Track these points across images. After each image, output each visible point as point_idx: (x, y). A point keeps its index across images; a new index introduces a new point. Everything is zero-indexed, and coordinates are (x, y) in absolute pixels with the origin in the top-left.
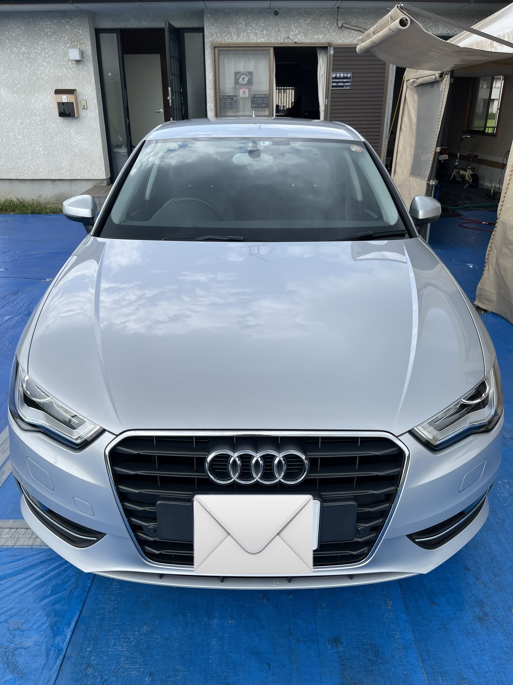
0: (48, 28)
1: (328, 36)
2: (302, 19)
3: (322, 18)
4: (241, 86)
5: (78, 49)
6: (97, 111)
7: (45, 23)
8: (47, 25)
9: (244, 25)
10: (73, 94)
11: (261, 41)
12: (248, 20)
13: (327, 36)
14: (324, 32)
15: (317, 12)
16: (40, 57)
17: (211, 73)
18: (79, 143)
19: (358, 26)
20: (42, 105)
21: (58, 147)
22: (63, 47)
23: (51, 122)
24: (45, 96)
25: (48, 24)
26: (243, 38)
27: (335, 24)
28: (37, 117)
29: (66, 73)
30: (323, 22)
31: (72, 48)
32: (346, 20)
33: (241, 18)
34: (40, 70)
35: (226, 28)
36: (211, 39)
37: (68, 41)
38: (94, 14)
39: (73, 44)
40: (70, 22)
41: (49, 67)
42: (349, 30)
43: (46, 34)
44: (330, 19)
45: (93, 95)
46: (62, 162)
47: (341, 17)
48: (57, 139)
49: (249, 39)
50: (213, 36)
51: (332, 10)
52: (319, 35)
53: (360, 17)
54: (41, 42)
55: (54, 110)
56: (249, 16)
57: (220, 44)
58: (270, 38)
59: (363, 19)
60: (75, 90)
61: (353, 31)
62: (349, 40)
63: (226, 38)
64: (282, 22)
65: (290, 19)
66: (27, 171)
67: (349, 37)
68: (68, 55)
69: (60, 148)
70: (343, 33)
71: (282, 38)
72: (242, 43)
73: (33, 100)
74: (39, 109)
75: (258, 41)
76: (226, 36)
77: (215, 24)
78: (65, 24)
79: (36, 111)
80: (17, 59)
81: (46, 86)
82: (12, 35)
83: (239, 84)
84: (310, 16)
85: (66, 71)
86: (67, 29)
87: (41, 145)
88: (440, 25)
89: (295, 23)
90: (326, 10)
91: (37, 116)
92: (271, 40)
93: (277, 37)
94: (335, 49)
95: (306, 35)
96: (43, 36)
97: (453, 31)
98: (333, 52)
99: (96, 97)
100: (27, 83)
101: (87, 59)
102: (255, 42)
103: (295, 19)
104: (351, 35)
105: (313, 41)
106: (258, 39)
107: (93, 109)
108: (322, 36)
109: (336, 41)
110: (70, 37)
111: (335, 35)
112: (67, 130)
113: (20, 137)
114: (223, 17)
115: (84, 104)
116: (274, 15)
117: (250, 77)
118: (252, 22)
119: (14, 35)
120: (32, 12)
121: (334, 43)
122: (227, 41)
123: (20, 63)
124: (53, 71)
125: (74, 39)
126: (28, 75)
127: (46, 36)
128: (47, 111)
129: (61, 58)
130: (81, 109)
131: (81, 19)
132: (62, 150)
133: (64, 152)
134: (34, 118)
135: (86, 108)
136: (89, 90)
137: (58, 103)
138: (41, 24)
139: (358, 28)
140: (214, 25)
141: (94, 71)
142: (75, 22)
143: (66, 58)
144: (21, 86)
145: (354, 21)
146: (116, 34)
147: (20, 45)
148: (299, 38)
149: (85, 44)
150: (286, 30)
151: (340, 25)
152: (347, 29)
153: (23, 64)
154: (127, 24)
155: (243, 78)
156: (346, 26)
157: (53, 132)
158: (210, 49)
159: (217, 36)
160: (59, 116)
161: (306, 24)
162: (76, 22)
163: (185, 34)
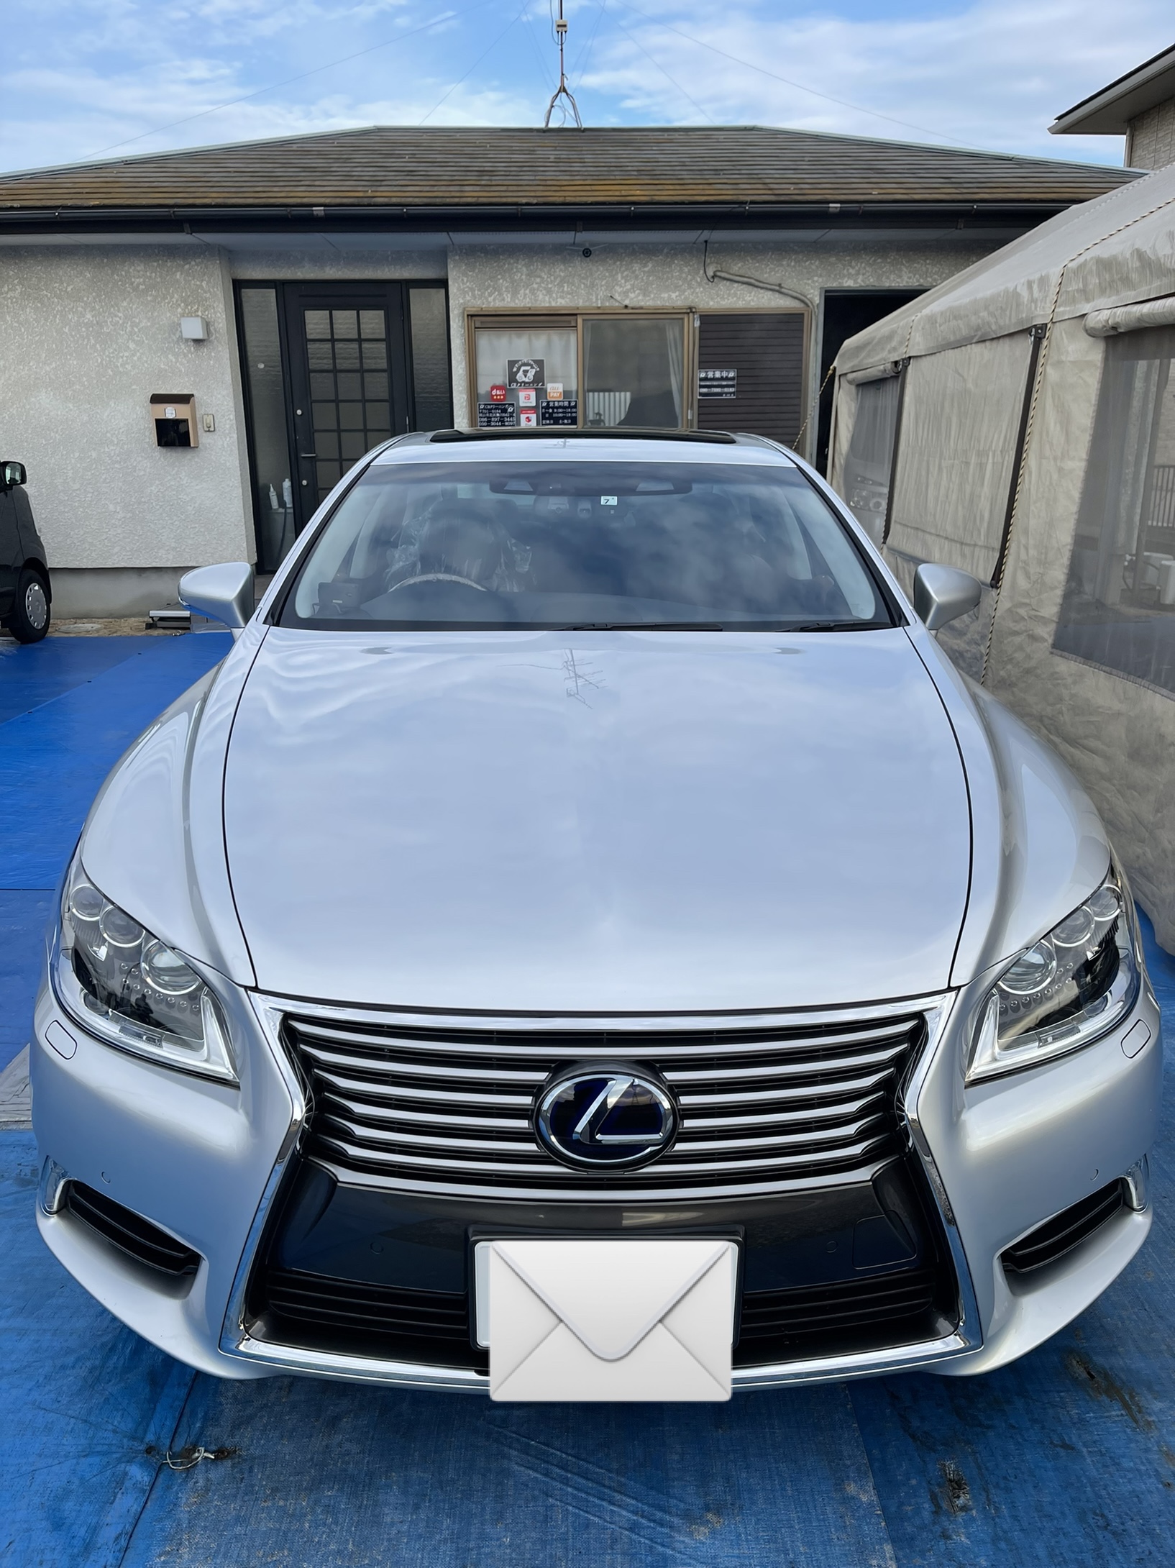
0: (139, 277)
1: (689, 294)
2: (637, 263)
3: (676, 262)
4: (520, 386)
5: (199, 319)
6: (235, 436)
7: (133, 268)
8: (138, 273)
9: (528, 275)
10: (189, 403)
11: (558, 304)
12: (533, 265)
13: (686, 293)
14: (681, 286)
15: (665, 251)
16: (121, 332)
17: (461, 364)
18: (196, 497)
19: (747, 275)
20: (125, 424)
21: (154, 504)
22: (168, 315)
23: (142, 457)
24: (130, 408)
25: (139, 268)
26: (524, 298)
27: (702, 272)
28: (112, 448)
29: (174, 364)
30: (678, 268)
31: (188, 316)
32: (721, 264)
33: (520, 261)
34: (122, 357)
35: (491, 281)
36: (461, 301)
37: (179, 302)
38: (230, 251)
39: (189, 307)
40: (183, 266)
41: (141, 351)
42: (728, 283)
43: (136, 289)
44: (691, 263)
45: (227, 405)
46: (161, 534)
47: (713, 259)
48: (153, 488)
49: (536, 301)
50: (465, 297)
51: (695, 245)
52: (670, 293)
53: (749, 258)
54: (125, 304)
55: (147, 434)
56: (534, 258)
57: (480, 309)
58: (576, 297)
59: (755, 261)
60: (193, 395)
61: (736, 285)
62: (729, 302)
63: (490, 299)
64: (598, 270)
65: (615, 263)
66: (88, 552)
67: (729, 295)
68: (179, 329)
69: (158, 507)
70: (717, 289)
71: (599, 297)
72: (524, 307)
73: (106, 414)
74: (116, 432)
75: (553, 304)
76: (490, 295)
77: (470, 273)
78: (174, 269)
79: (112, 436)
80: (76, 335)
81: (134, 387)
82: (67, 288)
83: (517, 382)
84: (653, 257)
85: (174, 360)
86: (178, 279)
87: (119, 500)
88: (905, 269)
89: (624, 271)
90: (683, 246)
91: (113, 446)
92: (578, 302)
93: (591, 297)
94: (700, 316)
95: (645, 293)
96: (129, 292)
97: (930, 279)
98: (699, 322)
99: (233, 409)
100: (95, 382)
101: (216, 337)
102: (547, 305)
103: (624, 263)
104: (732, 291)
105: (659, 303)
106: (554, 300)
107: (227, 431)
108: (677, 293)
109: (702, 302)
110: (184, 294)
111: (701, 293)
112: (174, 472)
113: (76, 486)
114: (485, 260)
115: (208, 422)
116: (583, 257)
117: (538, 369)
118: (541, 270)
119: (69, 289)
120: (109, 245)
121: (701, 306)
122: (492, 303)
123: (80, 342)
124: (147, 358)
125: (191, 298)
126: (98, 366)
127: (134, 291)
128: (133, 435)
129: (164, 334)
130: (203, 431)
131: (205, 262)
132: (161, 510)
133: (164, 515)
134: (107, 450)
135: (212, 429)
136: (219, 396)
137: (157, 420)
138: (126, 268)
139: (746, 280)
140: (467, 273)
141: (230, 360)
142: (193, 266)
143: (174, 334)
144: (82, 388)
145: (737, 267)
146: (274, 290)
147: (82, 307)
148: (632, 299)
149: (214, 307)
150: (606, 283)
151: (710, 273)
152: (725, 282)
153: (87, 344)
154: (297, 270)
155: (524, 371)
156: (723, 275)
157: (144, 475)
158: (460, 318)
159: (474, 296)
160: (159, 445)
161: (644, 272)
162: (196, 267)
163: (411, 290)
